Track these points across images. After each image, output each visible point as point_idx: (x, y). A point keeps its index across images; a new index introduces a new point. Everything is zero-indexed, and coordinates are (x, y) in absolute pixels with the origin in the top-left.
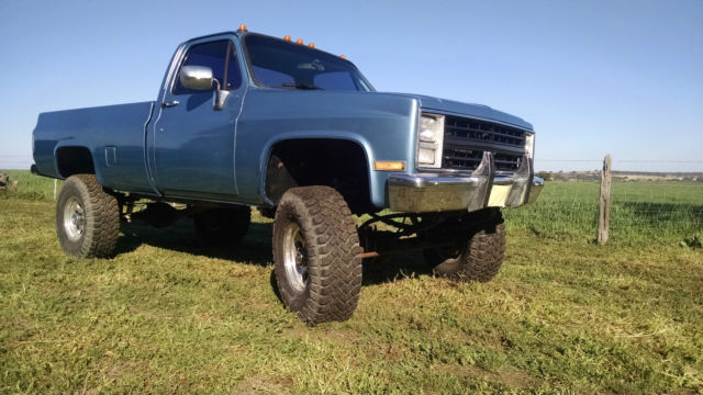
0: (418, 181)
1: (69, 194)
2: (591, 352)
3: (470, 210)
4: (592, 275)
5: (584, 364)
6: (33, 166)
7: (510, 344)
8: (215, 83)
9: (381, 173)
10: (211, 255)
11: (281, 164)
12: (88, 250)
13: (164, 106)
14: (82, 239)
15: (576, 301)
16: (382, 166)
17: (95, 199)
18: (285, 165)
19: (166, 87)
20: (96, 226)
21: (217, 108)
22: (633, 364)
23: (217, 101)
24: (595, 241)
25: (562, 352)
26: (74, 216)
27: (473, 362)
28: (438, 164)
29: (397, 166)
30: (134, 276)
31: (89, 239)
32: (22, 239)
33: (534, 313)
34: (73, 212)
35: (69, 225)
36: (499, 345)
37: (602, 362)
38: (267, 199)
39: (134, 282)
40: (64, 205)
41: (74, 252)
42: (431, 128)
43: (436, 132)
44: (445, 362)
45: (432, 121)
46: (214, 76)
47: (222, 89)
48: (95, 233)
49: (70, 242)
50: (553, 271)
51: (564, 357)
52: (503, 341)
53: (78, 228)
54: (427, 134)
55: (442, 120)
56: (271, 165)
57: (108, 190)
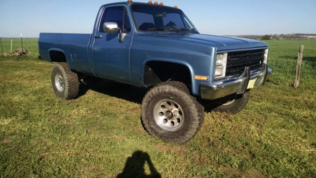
0: (215, 86)
1: (56, 71)
2: (290, 161)
3: (237, 93)
4: (291, 109)
5: (287, 167)
6: (39, 57)
7: (254, 156)
8: (119, 30)
9: (197, 81)
10: (119, 97)
11: (150, 69)
12: (66, 96)
13: (96, 37)
14: (64, 91)
15: (284, 127)
16: (197, 77)
17: (68, 75)
18: (152, 69)
19: (96, 28)
20: (69, 86)
21: (120, 41)
22: (310, 170)
23: (120, 37)
24: (293, 85)
25: (277, 161)
26: (59, 81)
27: (237, 166)
28: (224, 75)
29: (205, 78)
30: (87, 111)
31: (66, 92)
32: (37, 87)
33: (264, 135)
34: (59, 80)
35: (57, 85)
36: (249, 155)
37: (295, 167)
38: (144, 85)
39: (88, 114)
40: (55, 75)
41: (60, 97)
42: (221, 59)
43: (223, 61)
44: (225, 166)
45: (221, 56)
46: (118, 26)
47: (122, 32)
48: (69, 89)
49: (59, 92)
50: (272, 106)
51: (278, 163)
52: (251, 153)
53: (61, 86)
54: (219, 62)
55: (226, 55)
56: (146, 70)
57: (73, 71)
